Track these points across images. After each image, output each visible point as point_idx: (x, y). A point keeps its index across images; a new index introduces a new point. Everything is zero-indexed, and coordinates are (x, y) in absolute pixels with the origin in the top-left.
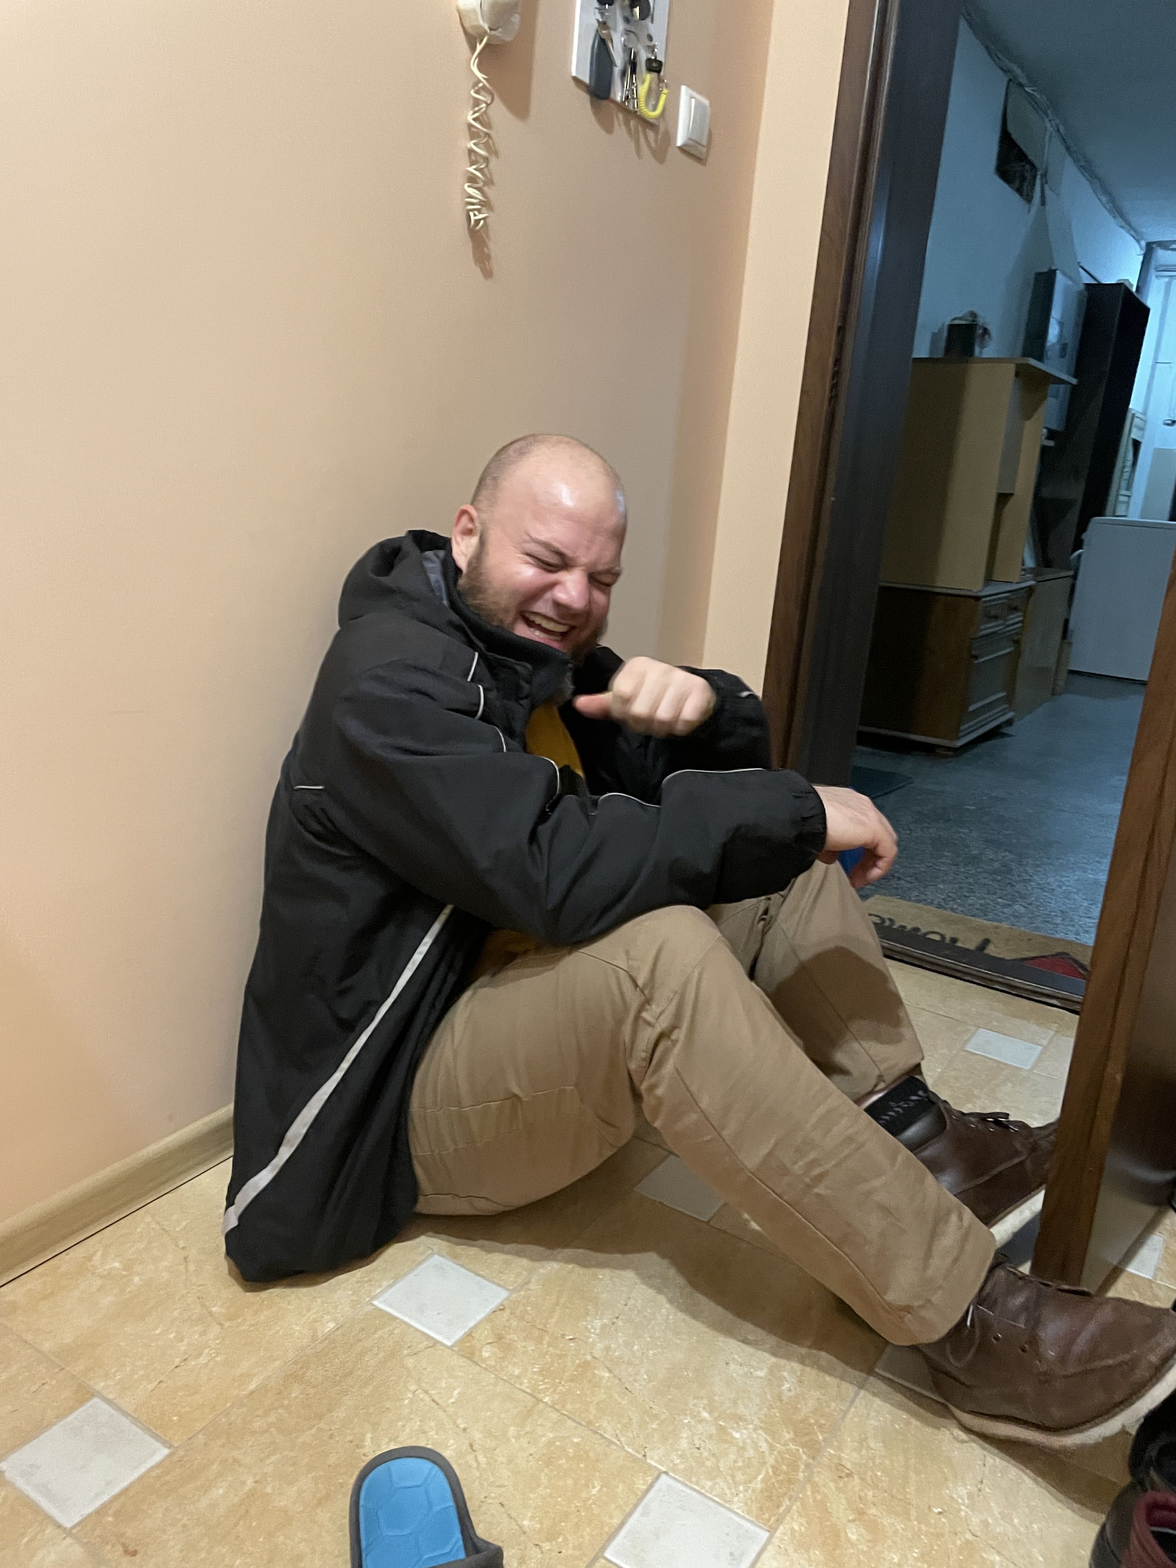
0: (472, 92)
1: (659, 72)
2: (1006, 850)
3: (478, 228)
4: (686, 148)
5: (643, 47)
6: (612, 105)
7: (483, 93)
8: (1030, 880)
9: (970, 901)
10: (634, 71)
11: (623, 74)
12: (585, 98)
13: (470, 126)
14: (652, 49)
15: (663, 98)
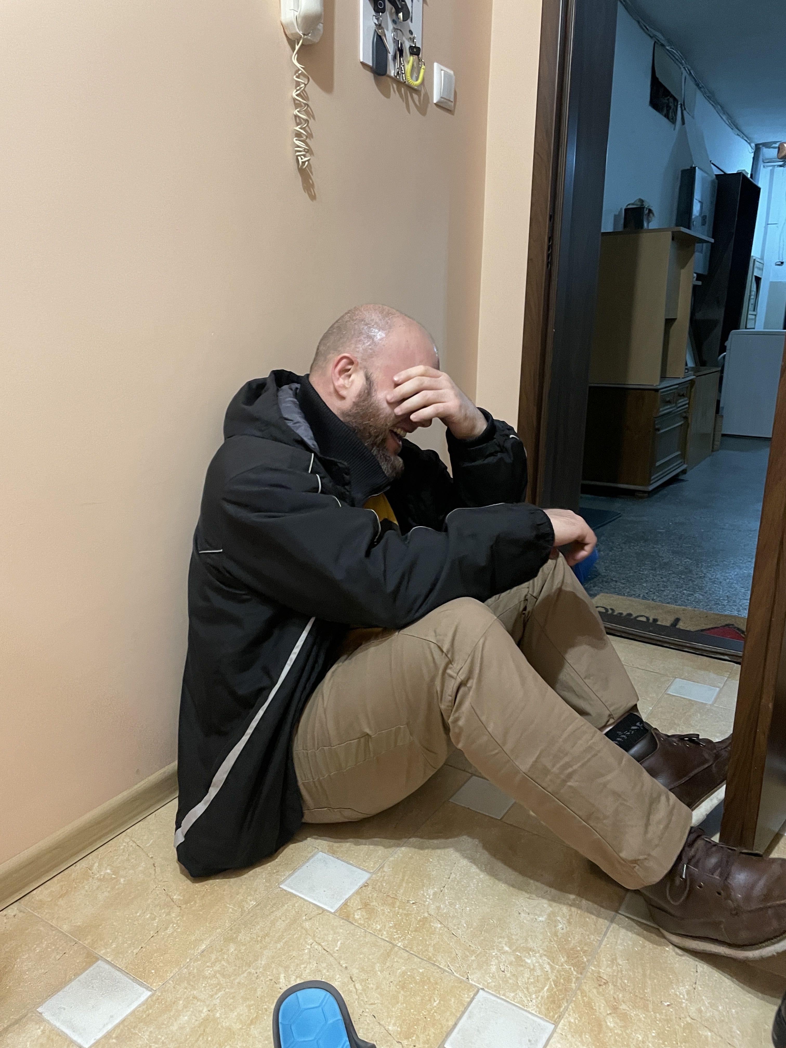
0: (295, 77)
1: (418, 55)
2: (687, 558)
3: (304, 167)
4: (439, 104)
5: (407, 39)
6: (389, 79)
7: (301, 77)
8: (704, 577)
9: (665, 593)
10: (401, 55)
11: (395, 58)
12: (369, 76)
13: (295, 100)
14: (412, 40)
15: (422, 72)
